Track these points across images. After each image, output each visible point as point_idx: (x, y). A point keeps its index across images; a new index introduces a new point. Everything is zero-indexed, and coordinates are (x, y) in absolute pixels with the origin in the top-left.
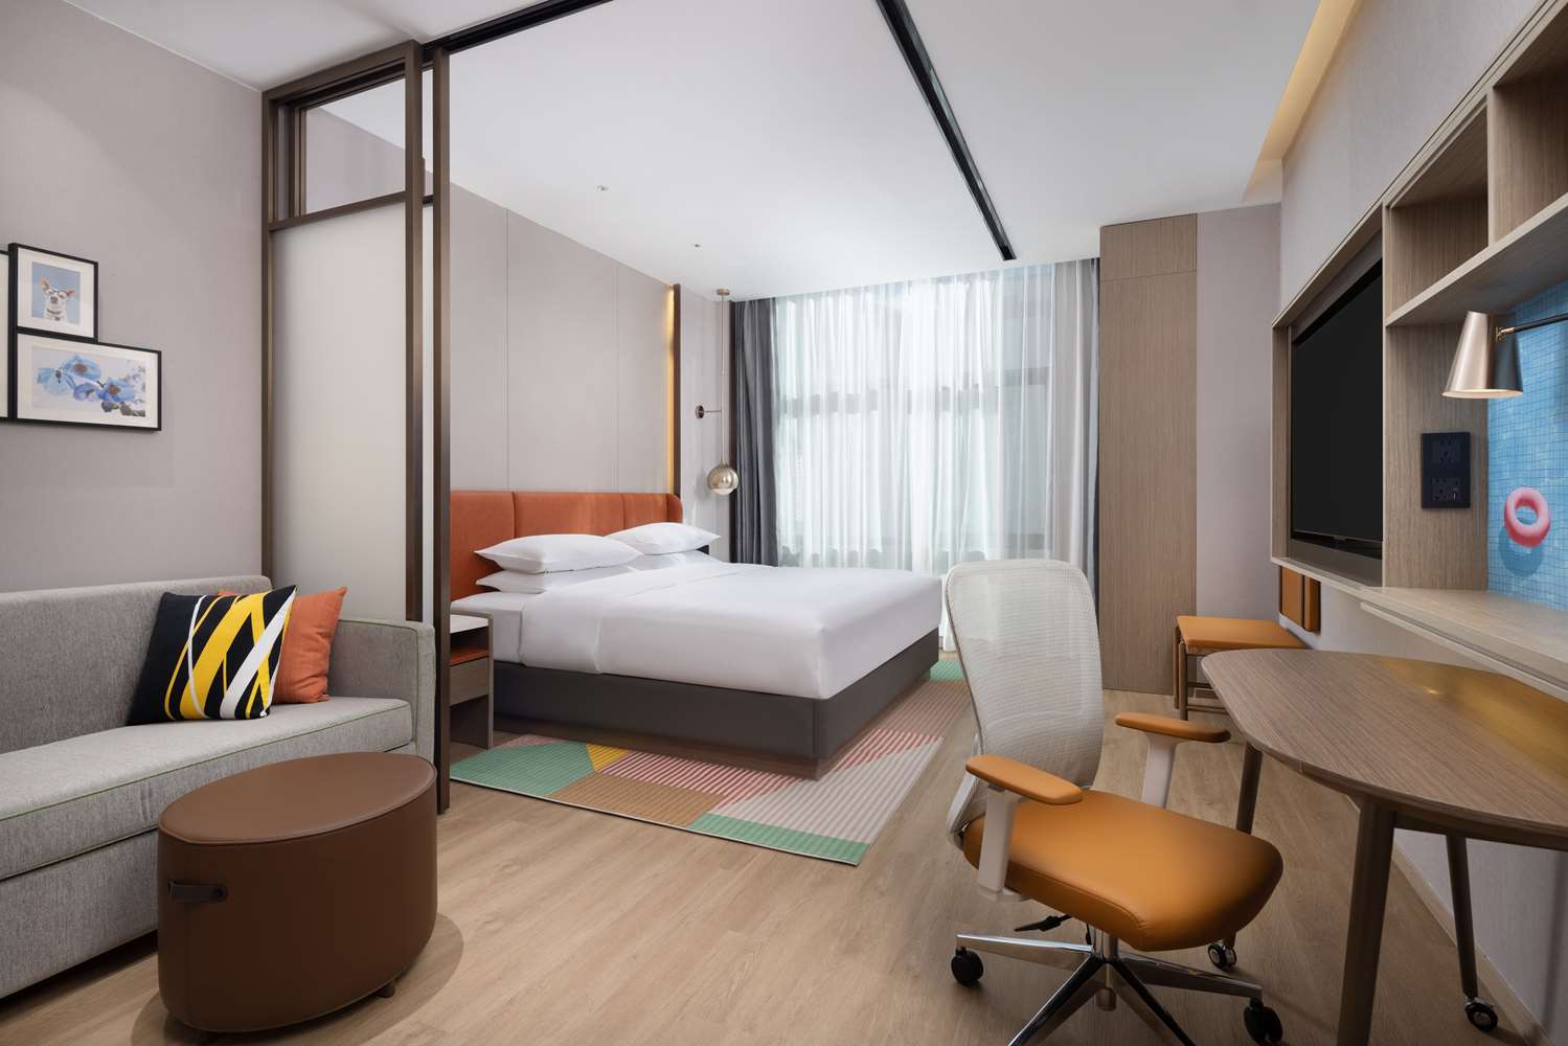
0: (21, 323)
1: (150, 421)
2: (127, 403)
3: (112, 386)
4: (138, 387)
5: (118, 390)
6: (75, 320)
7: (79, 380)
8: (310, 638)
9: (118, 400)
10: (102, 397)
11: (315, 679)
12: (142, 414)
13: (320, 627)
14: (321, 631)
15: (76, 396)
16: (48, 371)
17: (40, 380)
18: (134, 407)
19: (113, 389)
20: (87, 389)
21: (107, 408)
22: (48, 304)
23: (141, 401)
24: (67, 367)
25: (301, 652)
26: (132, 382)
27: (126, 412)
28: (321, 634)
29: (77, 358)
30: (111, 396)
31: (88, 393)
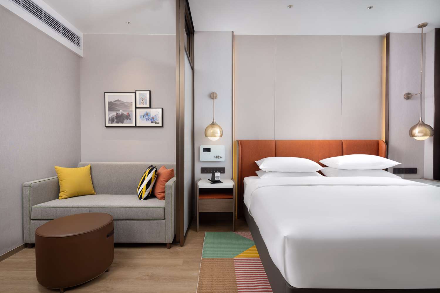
0: (137, 106)
1: (160, 125)
2: (156, 121)
3: (153, 117)
4: (158, 117)
5: (154, 118)
6: (146, 104)
7: (147, 117)
8: (162, 181)
9: (154, 120)
10: (151, 120)
11: (161, 193)
12: (159, 123)
13: (165, 179)
14: (165, 180)
15: (146, 120)
16: (141, 115)
17: (140, 118)
18: (157, 122)
19: (153, 118)
20: (148, 118)
21: (152, 122)
22: (142, 102)
23: (159, 120)
24: (145, 114)
25: (159, 185)
26: (157, 116)
27: (156, 123)
28: (164, 181)
29: (147, 112)
30: (153, 120)
31: (149, 119)
